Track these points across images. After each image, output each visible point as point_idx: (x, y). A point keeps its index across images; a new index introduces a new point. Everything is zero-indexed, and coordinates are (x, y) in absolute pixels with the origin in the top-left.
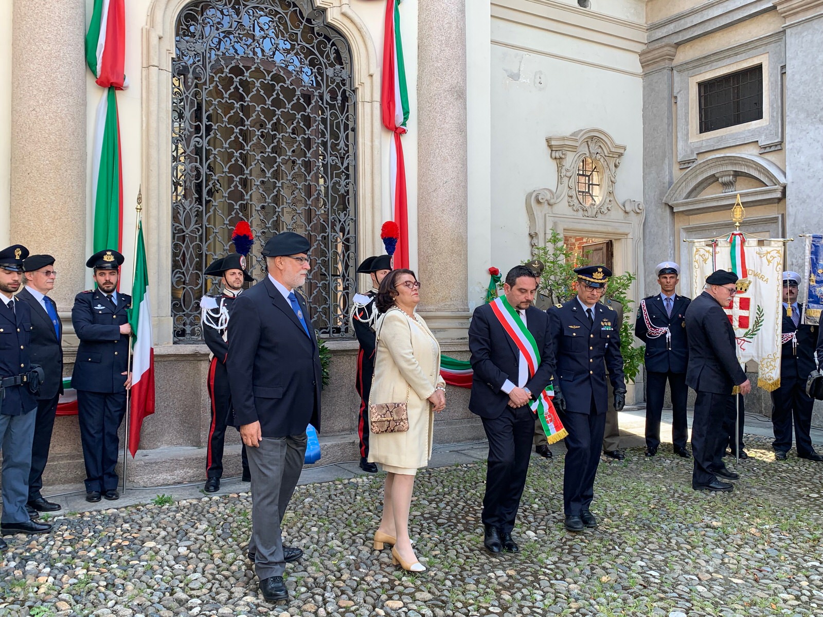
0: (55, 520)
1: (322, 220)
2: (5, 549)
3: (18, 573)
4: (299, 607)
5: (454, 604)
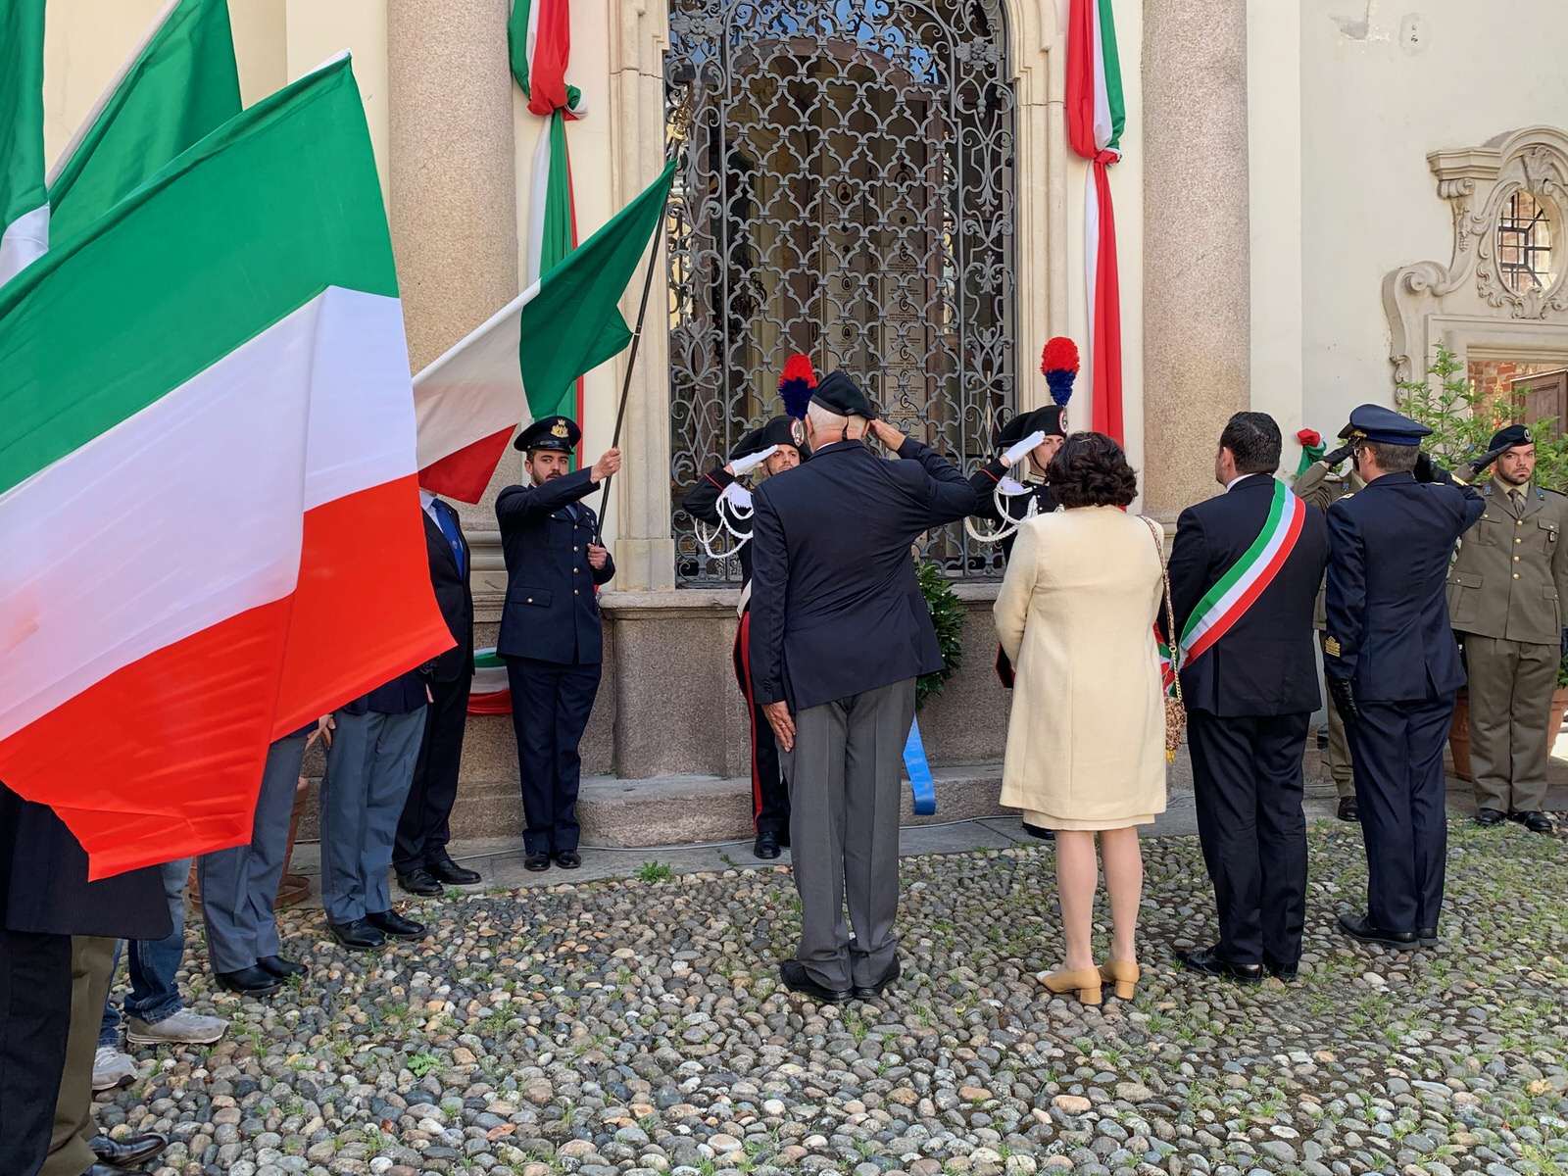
0: (469, 900)
1: (947, 347)
2: (381, 947)
3: (398, 991)
4: (884, 1094)
5: (1196, 1113)
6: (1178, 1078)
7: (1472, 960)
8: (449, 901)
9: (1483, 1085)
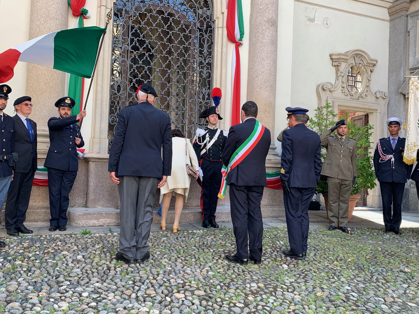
1: (192, 91)
4: (122, 292)
5: (216, 299)
6: (215, 289)
7: (314, 262)
8: (20, 238)
9: (303, 294)
